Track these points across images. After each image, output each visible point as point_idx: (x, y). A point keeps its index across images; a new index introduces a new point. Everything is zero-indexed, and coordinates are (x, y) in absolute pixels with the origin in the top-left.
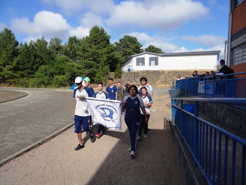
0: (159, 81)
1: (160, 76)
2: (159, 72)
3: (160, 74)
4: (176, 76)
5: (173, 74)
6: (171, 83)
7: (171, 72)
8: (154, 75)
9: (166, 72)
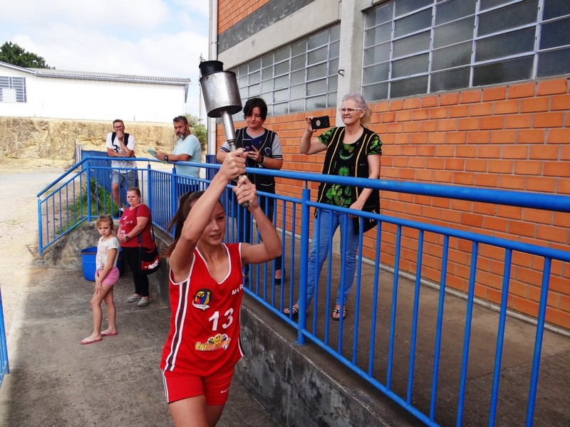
0: (31, 147)
1: (34, 134)
2: (32, 123)
3: (34, 129)
4: (83, 136)
5: (75, 132)
6: (71, 155)
7: (68, 126)
8: (14, 131)
9: (51, 125)
